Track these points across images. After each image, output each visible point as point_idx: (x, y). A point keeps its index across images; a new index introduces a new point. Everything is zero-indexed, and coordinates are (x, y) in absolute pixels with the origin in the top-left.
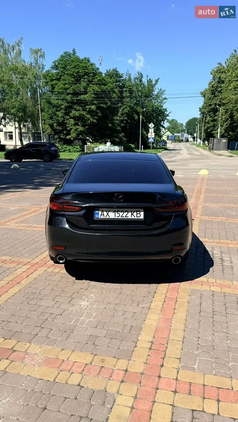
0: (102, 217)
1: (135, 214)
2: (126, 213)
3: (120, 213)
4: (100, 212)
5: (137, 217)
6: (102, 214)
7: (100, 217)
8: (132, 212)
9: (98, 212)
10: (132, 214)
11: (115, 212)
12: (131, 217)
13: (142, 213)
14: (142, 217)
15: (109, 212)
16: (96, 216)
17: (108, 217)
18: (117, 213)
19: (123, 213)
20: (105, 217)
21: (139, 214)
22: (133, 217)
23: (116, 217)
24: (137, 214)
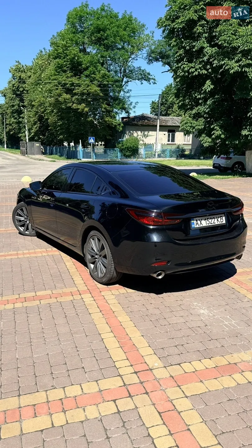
0: (197, 226)
1: (219, 219)
2: (213, 220)
3: (209, 220)
4: (195, 222)
5: (221, 222)
6: (197, 223)
7: (195, 227)
8: (217, 218)
9: (193, 221)
10: (218, 220)
11: (205, 219)
12: (217, 223)
13: (224, 218)
14: (224, 222)
15: (201, 220)
16: (193, 226)
17: (201, 226)
18: (208, 221)
19: (211, 220)
20: (199, 226)
21: (222, 219)
22: (219, 223)
23: (208, 225)
24: (221, 219)
